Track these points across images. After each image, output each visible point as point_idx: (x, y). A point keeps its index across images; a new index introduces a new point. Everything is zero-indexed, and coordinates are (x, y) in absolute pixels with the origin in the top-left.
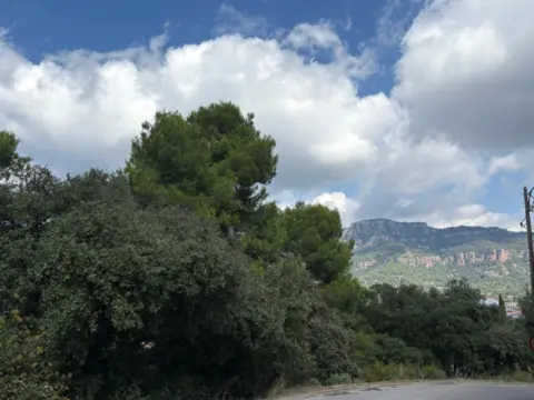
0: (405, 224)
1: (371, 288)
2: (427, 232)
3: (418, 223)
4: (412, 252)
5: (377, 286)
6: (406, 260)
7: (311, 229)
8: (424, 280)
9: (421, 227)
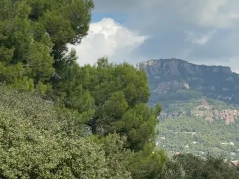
0: (203, 66)
1: (174, 157)
2: (231, 79)
3: (220, 67)
4: (210, 103)
5: (181, 156)
6: (202, 113)
7: (117, 93)
8: (222, 140)
9: (223, 72)
